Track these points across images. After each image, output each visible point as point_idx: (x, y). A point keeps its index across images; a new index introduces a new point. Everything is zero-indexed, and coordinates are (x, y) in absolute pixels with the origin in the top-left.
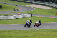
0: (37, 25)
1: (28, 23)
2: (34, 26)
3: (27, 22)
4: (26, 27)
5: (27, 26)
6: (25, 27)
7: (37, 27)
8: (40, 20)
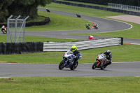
0: (101, 65)
1: (69, 58)
2: (93, 68)
3: (66, 56)
4: (65, 68)
5: (66, 66)
6: (60, 68)
7: (102, 69)
8: (108, 51)
